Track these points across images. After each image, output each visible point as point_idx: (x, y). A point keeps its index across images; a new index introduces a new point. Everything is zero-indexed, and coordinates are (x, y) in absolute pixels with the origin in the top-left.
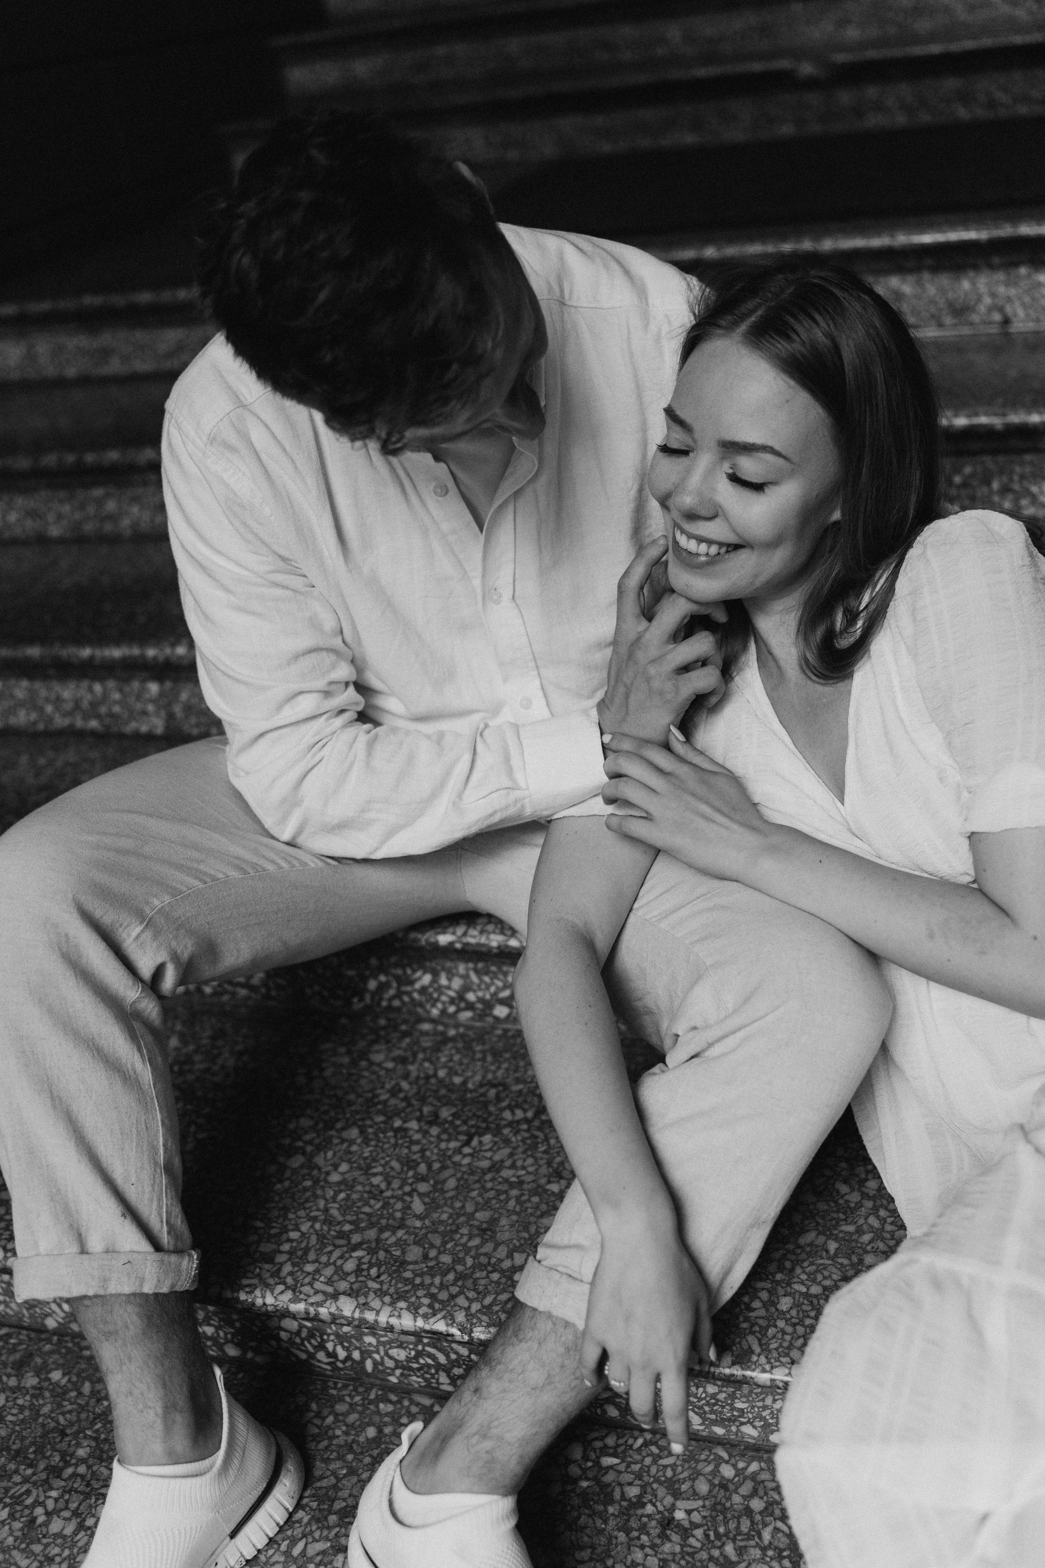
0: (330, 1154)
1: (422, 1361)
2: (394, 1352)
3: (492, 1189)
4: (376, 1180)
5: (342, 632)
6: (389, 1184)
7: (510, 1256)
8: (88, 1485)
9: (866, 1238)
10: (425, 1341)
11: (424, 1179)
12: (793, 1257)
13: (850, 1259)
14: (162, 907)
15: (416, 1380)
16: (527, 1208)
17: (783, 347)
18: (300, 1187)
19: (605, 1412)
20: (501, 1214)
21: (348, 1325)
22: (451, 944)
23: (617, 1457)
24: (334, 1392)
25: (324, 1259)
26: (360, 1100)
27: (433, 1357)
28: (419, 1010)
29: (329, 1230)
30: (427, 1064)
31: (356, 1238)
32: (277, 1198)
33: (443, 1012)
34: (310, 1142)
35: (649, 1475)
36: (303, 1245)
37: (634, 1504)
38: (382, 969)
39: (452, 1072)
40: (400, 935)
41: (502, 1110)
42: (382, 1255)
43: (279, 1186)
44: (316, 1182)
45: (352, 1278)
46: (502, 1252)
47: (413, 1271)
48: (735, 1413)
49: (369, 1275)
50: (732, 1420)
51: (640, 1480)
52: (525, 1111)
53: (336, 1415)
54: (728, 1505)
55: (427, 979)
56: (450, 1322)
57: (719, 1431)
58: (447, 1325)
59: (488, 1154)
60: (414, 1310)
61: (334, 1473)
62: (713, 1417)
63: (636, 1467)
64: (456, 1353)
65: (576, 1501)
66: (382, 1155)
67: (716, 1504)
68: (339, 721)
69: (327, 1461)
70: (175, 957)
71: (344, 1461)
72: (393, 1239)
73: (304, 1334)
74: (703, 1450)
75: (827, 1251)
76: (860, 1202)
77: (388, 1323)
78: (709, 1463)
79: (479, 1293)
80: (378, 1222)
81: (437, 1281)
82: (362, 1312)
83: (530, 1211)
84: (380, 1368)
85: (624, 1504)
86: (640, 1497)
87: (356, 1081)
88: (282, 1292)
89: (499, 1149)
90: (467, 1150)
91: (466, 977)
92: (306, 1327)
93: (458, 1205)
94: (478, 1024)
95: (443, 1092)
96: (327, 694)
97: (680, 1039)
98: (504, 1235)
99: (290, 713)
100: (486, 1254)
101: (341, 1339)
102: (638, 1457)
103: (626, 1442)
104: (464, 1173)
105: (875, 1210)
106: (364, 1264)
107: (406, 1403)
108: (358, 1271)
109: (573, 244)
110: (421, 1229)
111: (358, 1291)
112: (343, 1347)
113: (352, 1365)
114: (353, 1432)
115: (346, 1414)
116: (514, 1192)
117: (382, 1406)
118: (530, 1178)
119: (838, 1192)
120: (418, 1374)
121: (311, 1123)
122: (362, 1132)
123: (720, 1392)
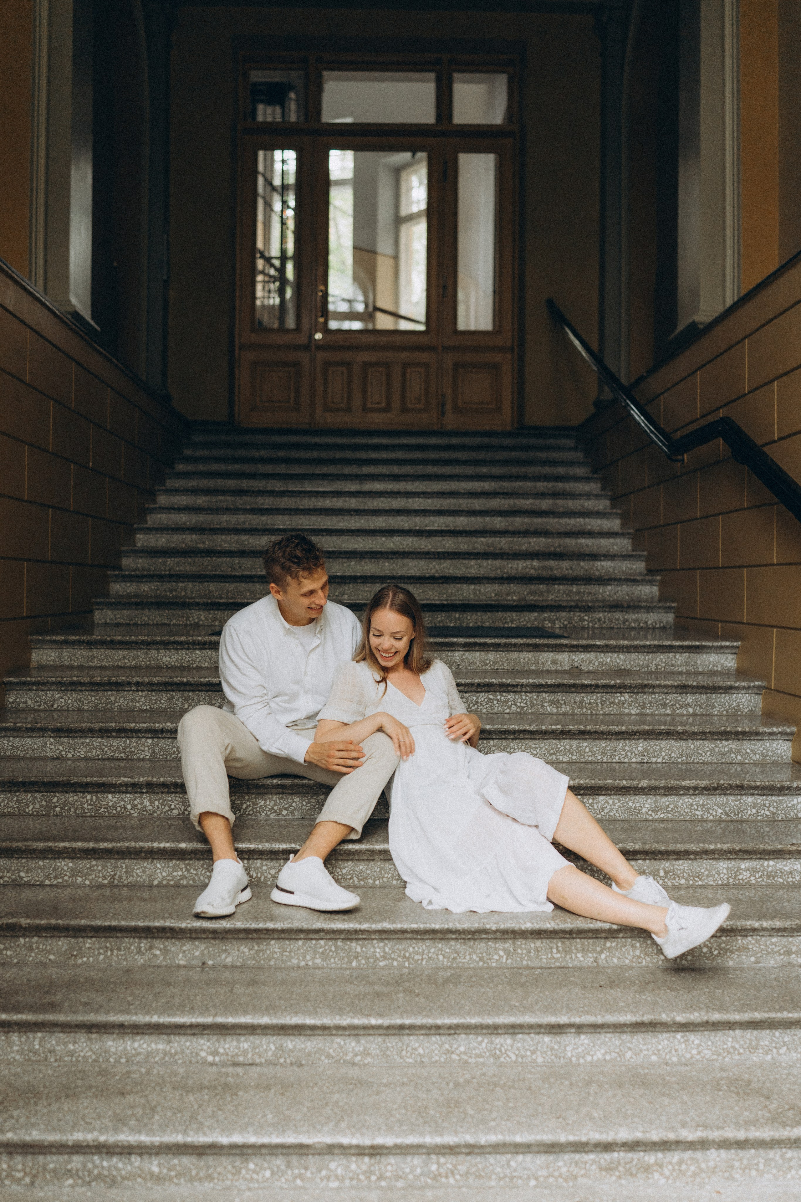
33: (266, 814)
60: (285, 843)
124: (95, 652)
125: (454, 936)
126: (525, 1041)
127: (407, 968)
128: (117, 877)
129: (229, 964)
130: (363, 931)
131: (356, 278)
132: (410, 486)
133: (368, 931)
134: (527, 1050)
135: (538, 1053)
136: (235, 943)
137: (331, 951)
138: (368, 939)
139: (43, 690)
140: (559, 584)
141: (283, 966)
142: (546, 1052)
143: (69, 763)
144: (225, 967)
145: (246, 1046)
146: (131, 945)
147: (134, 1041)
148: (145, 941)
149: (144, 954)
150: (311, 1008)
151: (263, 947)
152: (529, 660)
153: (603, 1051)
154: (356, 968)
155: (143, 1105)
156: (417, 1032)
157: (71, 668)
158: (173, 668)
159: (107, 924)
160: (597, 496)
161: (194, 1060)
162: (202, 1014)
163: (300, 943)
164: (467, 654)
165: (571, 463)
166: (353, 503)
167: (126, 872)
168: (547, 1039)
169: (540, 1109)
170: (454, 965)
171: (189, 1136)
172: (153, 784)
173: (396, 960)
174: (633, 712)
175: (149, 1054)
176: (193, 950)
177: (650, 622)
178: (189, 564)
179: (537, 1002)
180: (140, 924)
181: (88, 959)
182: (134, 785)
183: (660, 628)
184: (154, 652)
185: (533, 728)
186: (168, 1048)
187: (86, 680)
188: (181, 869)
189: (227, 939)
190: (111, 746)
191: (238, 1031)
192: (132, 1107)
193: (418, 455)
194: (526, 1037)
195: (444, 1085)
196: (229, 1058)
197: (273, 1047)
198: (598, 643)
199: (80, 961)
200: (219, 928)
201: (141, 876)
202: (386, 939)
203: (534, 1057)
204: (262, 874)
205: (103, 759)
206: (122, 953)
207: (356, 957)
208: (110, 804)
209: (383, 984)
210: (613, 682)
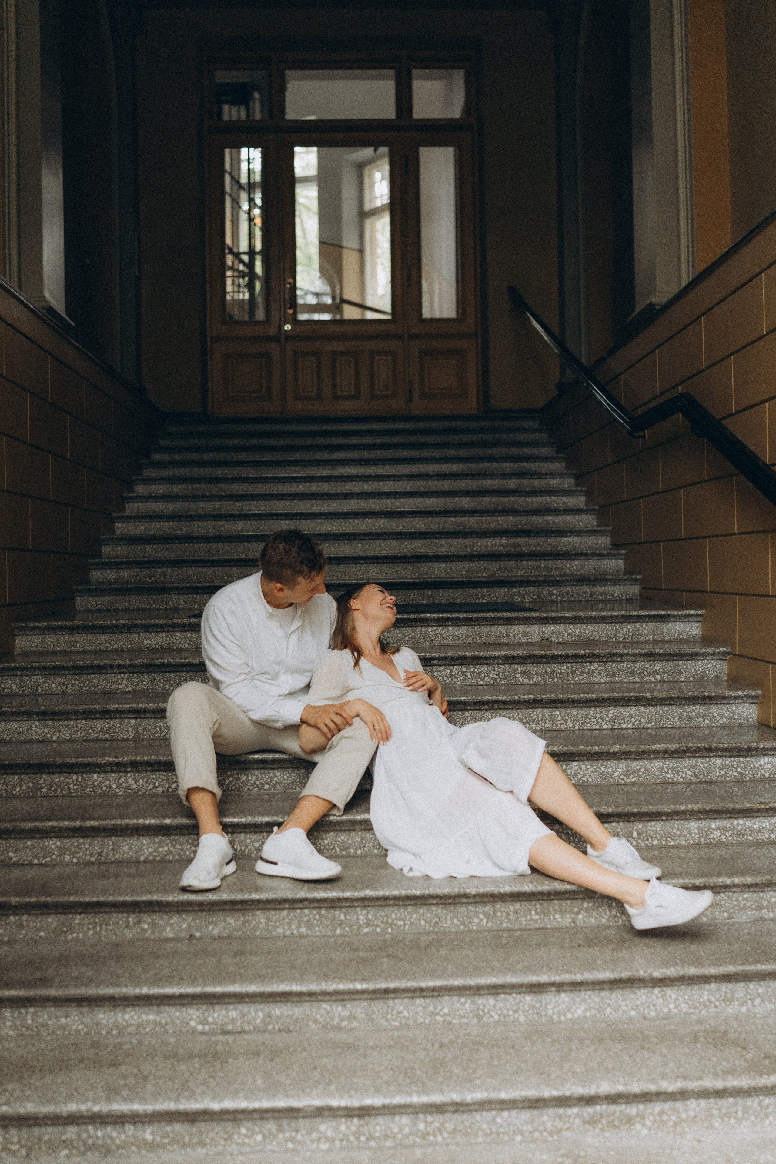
33: (249, 789)
38: (231, 775)
57: (344, 853)
60: (268, 816)
124: (77, 637)
125: (435, 902)
126: (507, 1001)
127: (390, 934)
128: (104, 854)
129: (216, 936)
130: (347, 899)
131: (324, 273)
132: (380, 470)
133: (351, 899)
134: (508, 1010)
135: (521, 1012)
136: (221, 914)
137: (315, 919)
138: (351, 907)
139: (26, 676)
140: (527, 560)
141: (269, 935)
142: (527, 1011)
143: (55, 745)
144: (213, 938)
145: (234, 1014)
146: (120, 920)
147: (125, 1012)
148: (133, 916)
149: (132, 928)
150: (297, 976)
151: (249, 917)
152: (500, 633)
153: (583, 1008)
154: (340, 936)
155: (136, 1075)
156: (403, 995)
157: (54, 653)
158: (155, 650)
159: (95, 899)
160: (562, 475)
161: (184, 1030)
162: (190, 984)
163: (285, 912)
164: (440, 629)
165: (536, 444)
166: (325, 487)
167: (113, 849)
168: (528, 998)
169: (523, 1065)
170: (436, 930)
171: (180, 1103)
172: (137, 763)
173: (379, 926)
174: (603, 681)
175: (140, 1025)
176: (180, 922)
177: (616, 595)
178: (167, 550)
179: (518, 963)
180: (128, 898)
181: (78, 934)
182: (118, 764)
183: (627, 600)
184: (135, 636)
185: (505, 698)
186: (158, 1019)
187: (70, 664)
188: (167, 845)
189: (213, 911)
190: (96, 727)
191: (227, 1000)
192: (125, 1077)
193: (387, 440)
194: (508, 997)
195: (429, 1046)
196: (219, 1027)
197: (261, 1014)
198: (567, 615)
199: (70, 937)
200: (206, 901)
201: (128, 853)
202: (369, 906)
203: (516, 1016)
204: (246, 847)
205: (87, 741)
206: (111, 928)
207: (340, 925)
208: (96, 784)
209: (367, 950)
210: (582, 652)
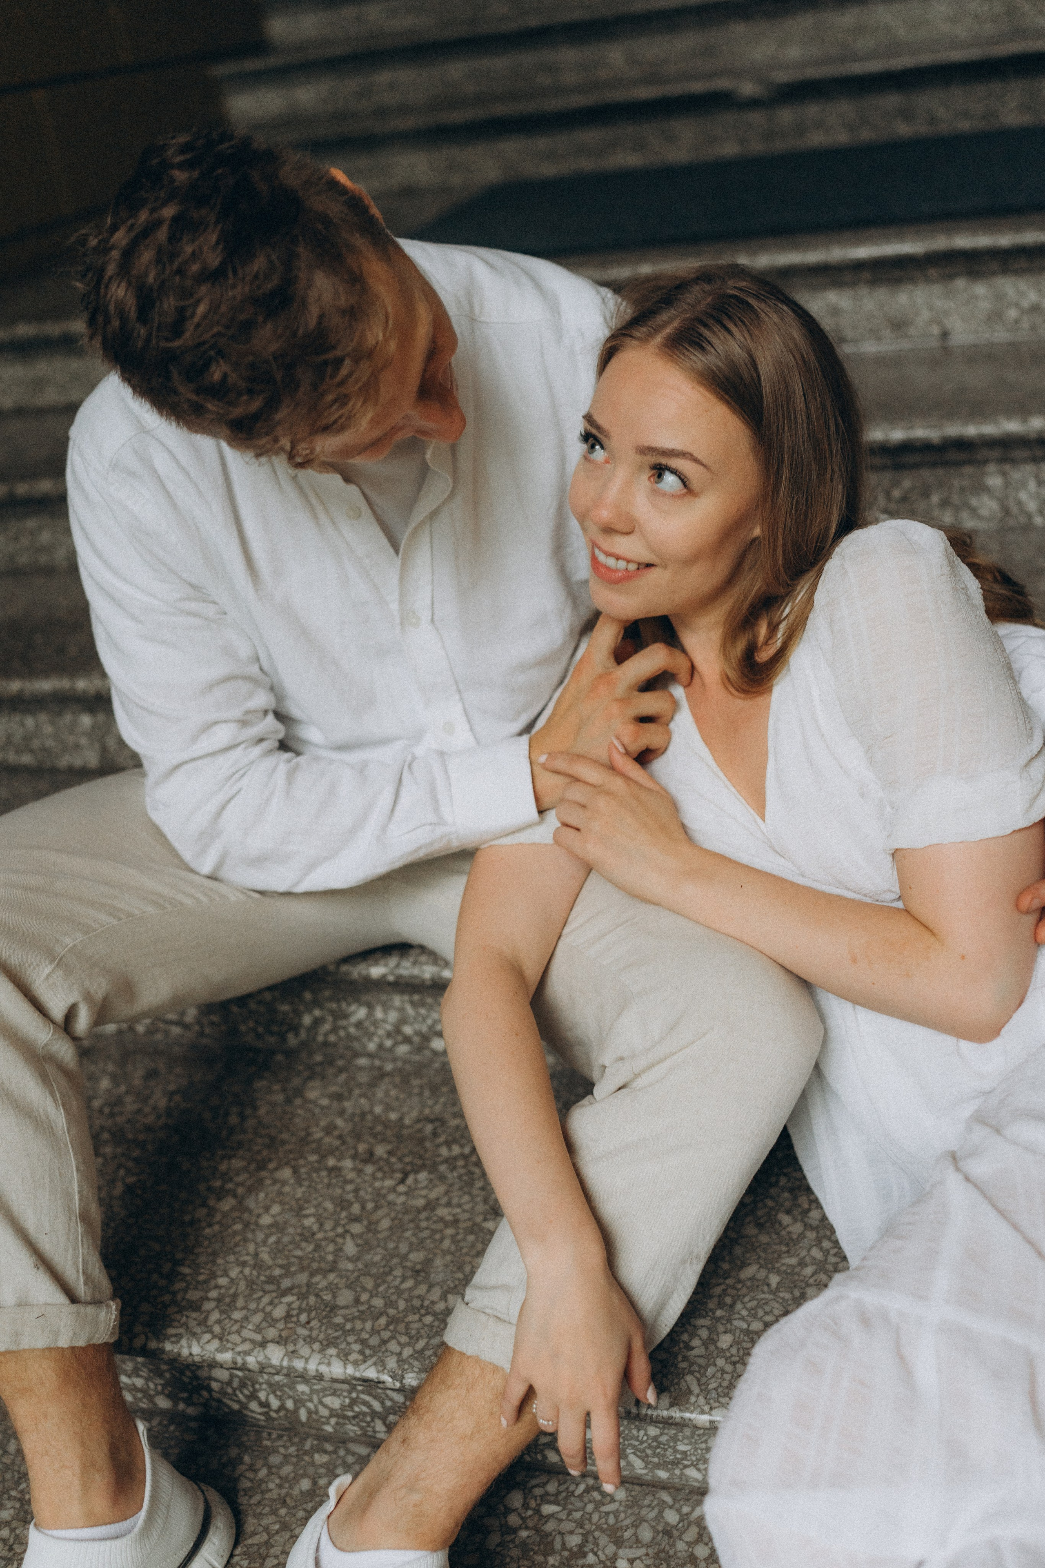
0: (262, 1195)
1: (356, 1409)
2: (328, 1400)
3: (427, 1228)
4: (308, 1222)
5: (258, 659)
6: (321, 1225)
7: (444, 1297)
8: (11, 1549)
9: (809, 1271)
10: (360, 1388)
11: (356, 1219)
12: (734, 1292)
13: (792, 1293)
14: (74, 946)
15: (352, 1429)
16: (461, 1248)
17: (699, 360)
18: (230, 1230)
19: (545, 1457)
20: (435, 1255)
21: (277, 1374)
22: (384, 976)
23: (559, 1505)
24: (268, 1443)
25: (252, 1306)
26: (294, 1139)
27: (369, 1406)
28: (356, 1045)
29: (259, 1275)
30: (363, 1101)
31: (286, 1283)
32: (206, 1243)
33: (381, 1046)
34: (242, 1184)
35: (590, 1522)
36: (232, 1291)
37: (576, 1553)
38: (316, 1003)
39: (388, 1108)
40: (332, 968)
41: (438, 1146)
42: (312, 1299)
43: (207, 1231)
44: (247, 1225)
45: (281, 1325)
46: (436, 1294)
47: (344, 1316)
48: (679, 1456)
49: (298, 1321)
50: (675, 1463)
51: (581, 1528)
52: (462, 1146)
53: (270, 1467)
54: (671, 1552)
55: (361, 1013)
56: (381, 1369)
57: (663, 1474)
58: (378, 1372)
59: (424, 1192)
60: (344, 1356)
61: (266, 1529)
62: (656, 1460)
63: (577, 1515)
64: (391, 1400)
65: (515, 1552)
66: (314, 1196)
67: (659, 1552)
68: (257, 750)
69: (259, 1516)
70: (88, 997)
71: (277, 1516)
72: (323, 1284)
73: (236, 1384)
74: (647, 1494)
75: (768, 1285)
76: (802, 1233)
77: (317, 1371)
78: (653, 1508)
79: (411, 1338)
80: (309, 1266)
81: (368, 1325)
82: (290, 1360)
83: (464, 1250)
84: (314, 1416)
85: (566, 1554)
86: (581, 1546)
87: (290, 1119)
88: (209, 1341)
89: (435, 1186)
90: (401, 1188)
91: (402, 1010)
92: (237, 1376)
93: (391, 1245)
94: (417, 1058)
95: (379, 1128)
96: (244, 723)
97: (607, 1069)
98: (438, 1276)
99: (207, 744)
100: (419, 1297)
101: (273, 1388)
102: (579, 1504)
103: (567, 1488)
104: (398, 1212)
105: (819, 1241)
106: (294, 1309)
107: (342, 1453)
108: (288, 1317)
109: (483, 260)
110: (353, 1272)
111: (287, 1338)
112: (276, 1396)
113: (286, 1415)
114: (287, 1485)
115: (280, 1466)
116: (450, 1231)
117: (317, 1456)
118: (466, 1216)
119: (780, 1223)
120: (353, 1422)
121: (244, 1163)
122: (295, 1171)
123: (662, 1434)
